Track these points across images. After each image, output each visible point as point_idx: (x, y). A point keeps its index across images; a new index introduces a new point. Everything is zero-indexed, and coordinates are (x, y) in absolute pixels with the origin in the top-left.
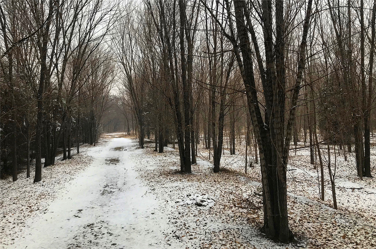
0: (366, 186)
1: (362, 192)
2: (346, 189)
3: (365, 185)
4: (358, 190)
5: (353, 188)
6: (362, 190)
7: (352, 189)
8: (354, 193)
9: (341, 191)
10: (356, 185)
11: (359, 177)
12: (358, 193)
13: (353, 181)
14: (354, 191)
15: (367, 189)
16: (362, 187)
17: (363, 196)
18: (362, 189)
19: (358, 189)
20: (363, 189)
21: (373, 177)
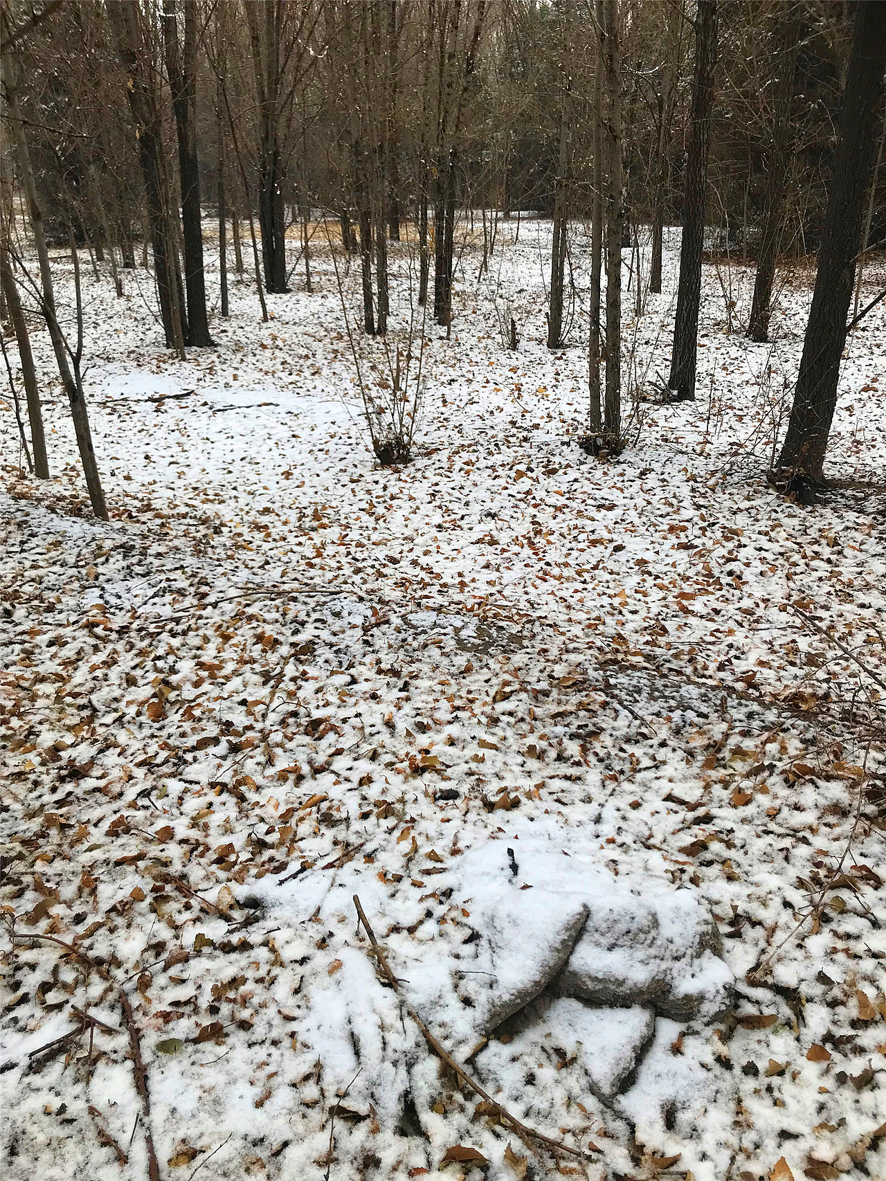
0: (201, 383)
1: (191, 408)
2: (132, 404)
3: (199, 380)
4: (177, 402)
5: (157, 396)
6: (189, 401)
7: (154, 400)
8: (162, 417)
9: (116, 415)
10: (166, 384)
11: (170, 351)
12: (178, 413)
13: (154, 369)
14: (163, 408)
15: (208, 394)
16: (191, 387)
17: (200, 424)
18: (188, 394)
19: (177, 397)
20: (192, 397)
21: (216, 346)
